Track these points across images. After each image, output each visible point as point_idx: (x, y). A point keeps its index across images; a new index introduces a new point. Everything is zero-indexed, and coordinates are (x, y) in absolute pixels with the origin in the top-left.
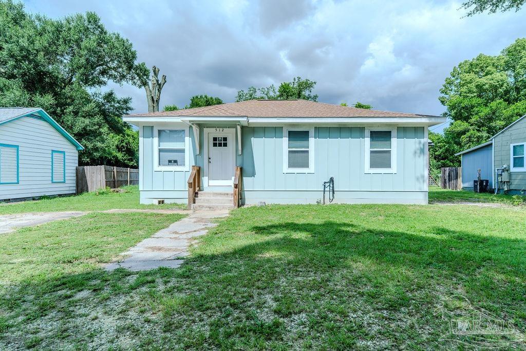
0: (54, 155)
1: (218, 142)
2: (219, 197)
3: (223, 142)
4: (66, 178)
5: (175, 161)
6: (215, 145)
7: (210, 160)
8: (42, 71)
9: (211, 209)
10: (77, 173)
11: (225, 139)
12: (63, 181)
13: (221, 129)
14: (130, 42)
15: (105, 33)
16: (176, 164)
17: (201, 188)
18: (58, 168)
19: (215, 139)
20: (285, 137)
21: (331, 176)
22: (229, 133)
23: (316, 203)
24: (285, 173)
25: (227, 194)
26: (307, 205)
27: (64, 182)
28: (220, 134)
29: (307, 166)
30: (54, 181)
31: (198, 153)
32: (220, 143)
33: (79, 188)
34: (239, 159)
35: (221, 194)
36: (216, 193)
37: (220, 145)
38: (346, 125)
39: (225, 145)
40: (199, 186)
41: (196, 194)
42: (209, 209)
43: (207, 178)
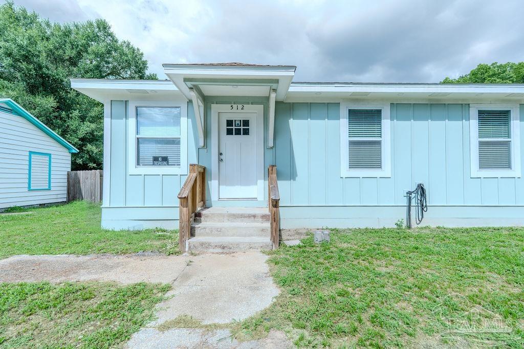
0: (32, 157)
1: (234, 127)
2: (239, 224)
3: (242, 127)
4: (52, 185)
5: (165, 159)
6: (229, 132)
7: (222, 157)
8: (45, 74)
9: (226, 250)
10: (68, 179)
11: (246, 123)
12: (47, 188)
13: (240, 106)
14: (141, 51)
15: (116, 41)
16: (165, 163)
17: (207, 203)
18: (40, 173)
19: (229, 123)
20: (343, 118)
21: (420, 182)
22: (253, 113)
23: (396, 227)
24: (344, 177)
25: (254, 216)
26: (381, 230)
27: (49, 189)
28: (238, 115)
29: (379, 166)
30: (32, 188)
31: (201, 144)
32: (238, 128)
33: (70, 196)
34: (270, 154)
35: (242, 216)
36: (234, 215)
37: (238, 132)
38: (440, 100)
39: (246, 132)
40: (203, 199)
41: (196, 216)
42: (220, 250)
43: (217, 182)
